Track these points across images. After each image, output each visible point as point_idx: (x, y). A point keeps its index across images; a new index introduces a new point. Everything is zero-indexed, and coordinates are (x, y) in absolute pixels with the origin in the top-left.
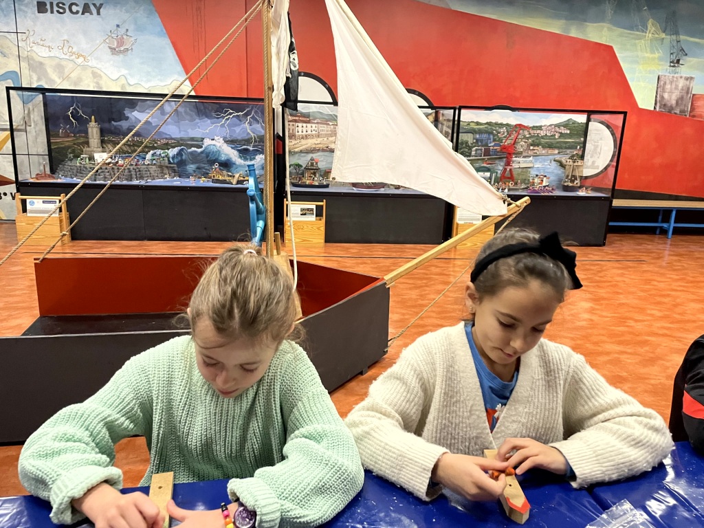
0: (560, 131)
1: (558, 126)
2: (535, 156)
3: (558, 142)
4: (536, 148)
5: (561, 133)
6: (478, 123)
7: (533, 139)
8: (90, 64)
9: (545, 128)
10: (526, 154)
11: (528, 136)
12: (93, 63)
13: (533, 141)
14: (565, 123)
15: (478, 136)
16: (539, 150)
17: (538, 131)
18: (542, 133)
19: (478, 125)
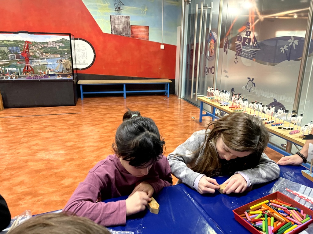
0: (59, 45)
1: (57, 42)
2: (47, 58)
3: (59, 51)
4: (47, 54)
6: (8, 41)
7: (44, 49)
9: (50, 43)
10: (42, 58)
13: (44, 50)
14: (61, 41)
15: (10, 48)
16: (49, 55)
17: (46, 45)
18: (49, 46)
19: (8, 42)
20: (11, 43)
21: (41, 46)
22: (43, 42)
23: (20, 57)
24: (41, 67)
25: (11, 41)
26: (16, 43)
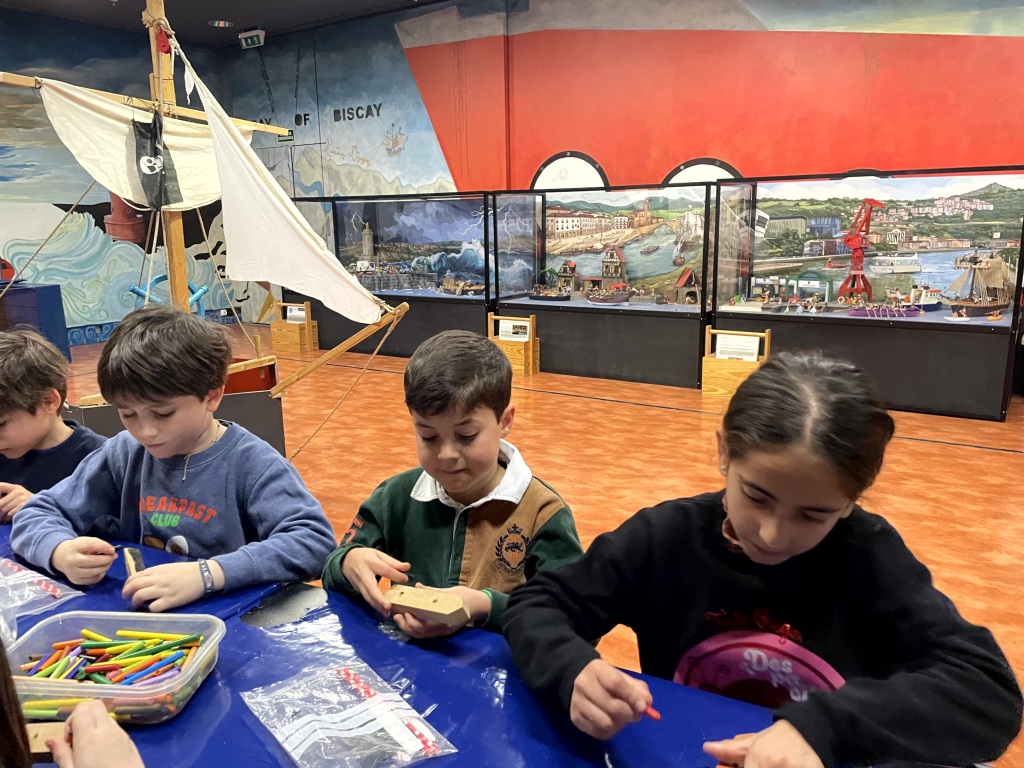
0: (973, 207)
1: (969, 197)
2: (923, 251)
3: (969, 227)
4: (924, 238)
5: (976, 210)
7: (916, 224)
8: (372, 168)
9: (941, 202)
10: (906, 250)
11: (907, 218)
12: (375, 167)
13: (918, 227)
14: (983, 192)
15: (813, 223)
16: (931, 241)
17: (927, 210)
18: (935, 212)
19: (813, 204)
20: (819, 207)
21: (910, 214)
22: (918, 201)
23: (838, 249)
24: (898, 280)
25: (819, 203)
26: (834, 207)
